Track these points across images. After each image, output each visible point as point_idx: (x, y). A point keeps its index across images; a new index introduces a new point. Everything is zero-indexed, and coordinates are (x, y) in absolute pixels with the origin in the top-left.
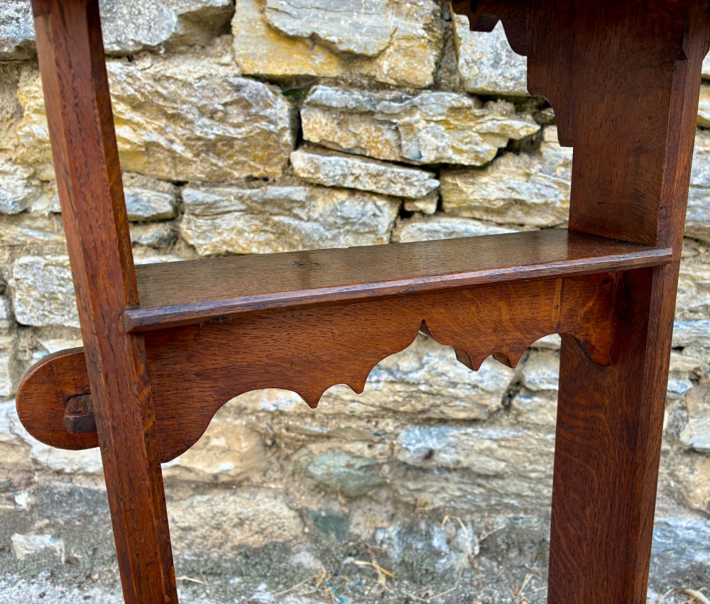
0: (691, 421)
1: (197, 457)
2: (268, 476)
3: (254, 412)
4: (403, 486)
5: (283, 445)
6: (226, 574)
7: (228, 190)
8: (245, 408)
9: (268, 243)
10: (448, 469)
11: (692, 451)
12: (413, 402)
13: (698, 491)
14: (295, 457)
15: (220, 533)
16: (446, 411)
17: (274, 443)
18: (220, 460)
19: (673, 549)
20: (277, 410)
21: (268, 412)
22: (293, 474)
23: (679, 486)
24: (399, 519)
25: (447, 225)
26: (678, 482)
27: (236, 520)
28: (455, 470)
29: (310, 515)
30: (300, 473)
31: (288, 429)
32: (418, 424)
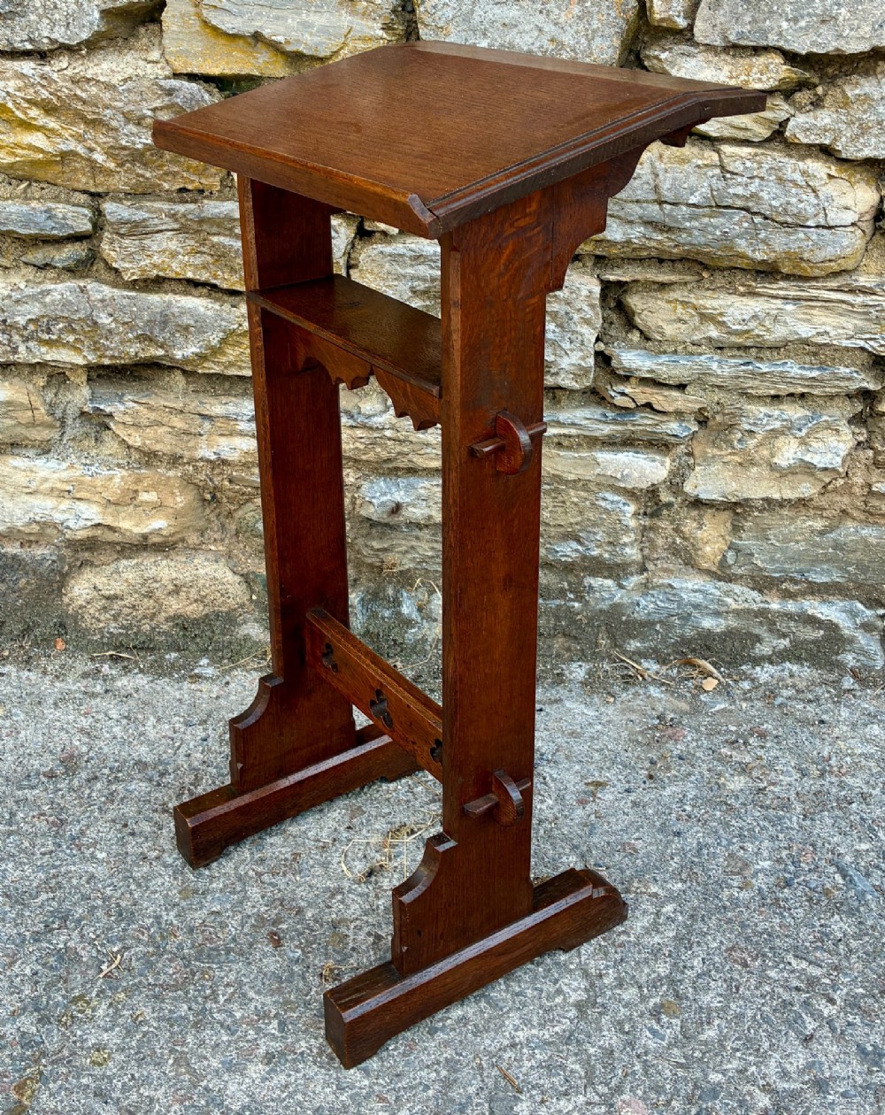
0: (697, 468)
1: (123, 514)
2: (206, 536)
3: (192, 461)
4: (367, 546)
5: (225, 500)
6: (159, 649)
7: (158, 205)
8: (181, 457)
9: (205, 267)
10: (419, 526)
11: (697, 503)
12: (379, 450)
13: (708, 549)
14: (240, 513)
15: (151, 601)
16: (415, 460)
17: (214, 497)
18: (149, 517)
19: (678, 614)
20: (219, 458)
21: (209, 461)
22: (237, 534)
23: (686, 543)
24: (362, 584)
25: (413, 246)
26: (685, 539)
27: (171, 587)
28: (427, 526)
29: (259, 580)
30: (246, 532)
31: (230, 481)
32: (383, 474)
